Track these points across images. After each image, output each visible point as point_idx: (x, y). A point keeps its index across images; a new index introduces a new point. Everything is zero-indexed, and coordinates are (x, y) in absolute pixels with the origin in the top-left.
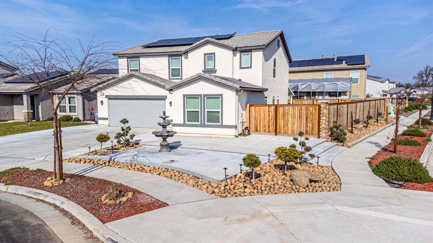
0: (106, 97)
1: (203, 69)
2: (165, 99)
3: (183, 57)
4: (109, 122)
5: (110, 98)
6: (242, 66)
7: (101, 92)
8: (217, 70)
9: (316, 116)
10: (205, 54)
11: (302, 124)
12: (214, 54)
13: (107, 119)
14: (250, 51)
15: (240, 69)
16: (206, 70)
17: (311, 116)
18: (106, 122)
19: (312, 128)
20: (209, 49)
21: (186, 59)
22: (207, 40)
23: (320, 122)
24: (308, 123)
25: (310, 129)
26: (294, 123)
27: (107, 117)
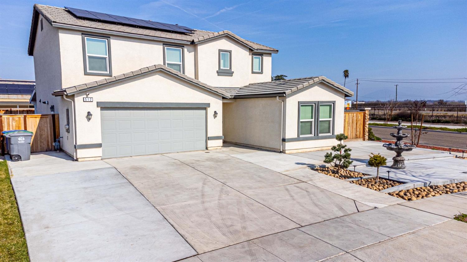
0: (98, 104)
1: (218, 70)
2: (205, 109)
3: (186, 50)
4: (103, 151)
5: (104, 107)
6: (254, 71)
7: (85, 96)
8: (233, 72)
9: (362, 121)
10: (220, 51)
11: (354, 129)
12: (230, 52)
13: (99, 146)
14: (261, 54)
15: (252, 73)
16: (220, 71)
17: (359, 122)
18: (98, 152)
19: (360, 132)
20: (225, 44)
21: (189, 53)
22: (227, 34)
23: (365, 126)
24: (357, 128)
25: (359, 133)
26: (348, 129)
27: (101, 143)
